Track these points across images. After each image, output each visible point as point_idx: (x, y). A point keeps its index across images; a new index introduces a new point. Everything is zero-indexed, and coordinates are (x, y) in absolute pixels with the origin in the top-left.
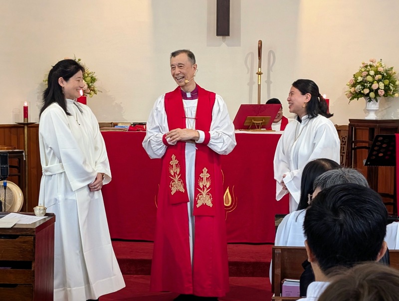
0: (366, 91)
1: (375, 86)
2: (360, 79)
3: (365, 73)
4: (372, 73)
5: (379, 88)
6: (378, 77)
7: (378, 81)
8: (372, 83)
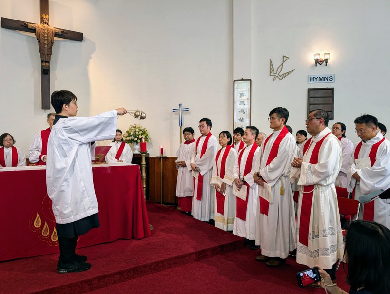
0: (136, 139)
1: (140, 137)
2: (132, 133)
3: (134, 130)
4: (138, 130)
5: (142, 138)
6: (141, 132)
7: (142, 134)
8: (139, 135)
